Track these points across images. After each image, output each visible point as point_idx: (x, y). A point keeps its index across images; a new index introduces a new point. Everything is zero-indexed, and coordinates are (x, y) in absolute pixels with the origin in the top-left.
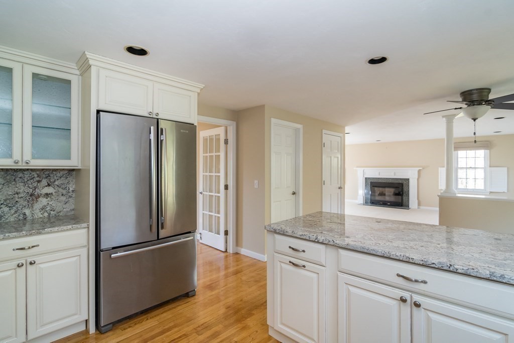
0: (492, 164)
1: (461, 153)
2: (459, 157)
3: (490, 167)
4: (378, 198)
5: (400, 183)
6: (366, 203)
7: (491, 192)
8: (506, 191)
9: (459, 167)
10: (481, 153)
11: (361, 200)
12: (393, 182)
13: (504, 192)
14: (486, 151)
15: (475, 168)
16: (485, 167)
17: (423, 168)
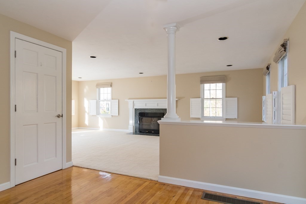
0: (227, 95)
1: (207, 86)
2: (205, 89)
3: (226, 97)
4: (145, 127)
5: (162, 113)
6: (135, 133)
7: (226, 119)
8: (236, 118)
9: (205, 98)
10: (220, 85)
11: (131, 129)
12: (156, 112)
13: (235, 119)
14: (223, 83)
15: (216, 99)
16: (223, 97)
17: (179, 100)
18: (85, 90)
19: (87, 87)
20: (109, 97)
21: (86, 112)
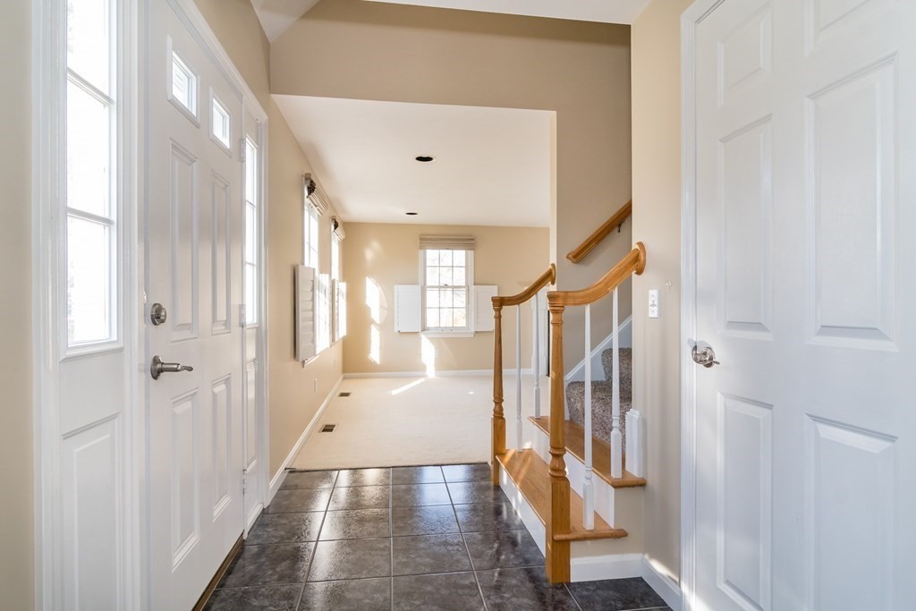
18: (369, 254)
19: (375, 245)
20: (460, 277)
21: (373, 322)
